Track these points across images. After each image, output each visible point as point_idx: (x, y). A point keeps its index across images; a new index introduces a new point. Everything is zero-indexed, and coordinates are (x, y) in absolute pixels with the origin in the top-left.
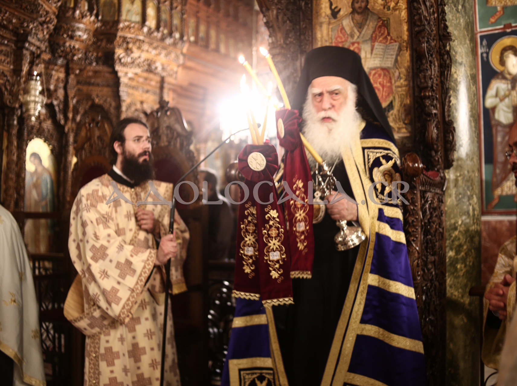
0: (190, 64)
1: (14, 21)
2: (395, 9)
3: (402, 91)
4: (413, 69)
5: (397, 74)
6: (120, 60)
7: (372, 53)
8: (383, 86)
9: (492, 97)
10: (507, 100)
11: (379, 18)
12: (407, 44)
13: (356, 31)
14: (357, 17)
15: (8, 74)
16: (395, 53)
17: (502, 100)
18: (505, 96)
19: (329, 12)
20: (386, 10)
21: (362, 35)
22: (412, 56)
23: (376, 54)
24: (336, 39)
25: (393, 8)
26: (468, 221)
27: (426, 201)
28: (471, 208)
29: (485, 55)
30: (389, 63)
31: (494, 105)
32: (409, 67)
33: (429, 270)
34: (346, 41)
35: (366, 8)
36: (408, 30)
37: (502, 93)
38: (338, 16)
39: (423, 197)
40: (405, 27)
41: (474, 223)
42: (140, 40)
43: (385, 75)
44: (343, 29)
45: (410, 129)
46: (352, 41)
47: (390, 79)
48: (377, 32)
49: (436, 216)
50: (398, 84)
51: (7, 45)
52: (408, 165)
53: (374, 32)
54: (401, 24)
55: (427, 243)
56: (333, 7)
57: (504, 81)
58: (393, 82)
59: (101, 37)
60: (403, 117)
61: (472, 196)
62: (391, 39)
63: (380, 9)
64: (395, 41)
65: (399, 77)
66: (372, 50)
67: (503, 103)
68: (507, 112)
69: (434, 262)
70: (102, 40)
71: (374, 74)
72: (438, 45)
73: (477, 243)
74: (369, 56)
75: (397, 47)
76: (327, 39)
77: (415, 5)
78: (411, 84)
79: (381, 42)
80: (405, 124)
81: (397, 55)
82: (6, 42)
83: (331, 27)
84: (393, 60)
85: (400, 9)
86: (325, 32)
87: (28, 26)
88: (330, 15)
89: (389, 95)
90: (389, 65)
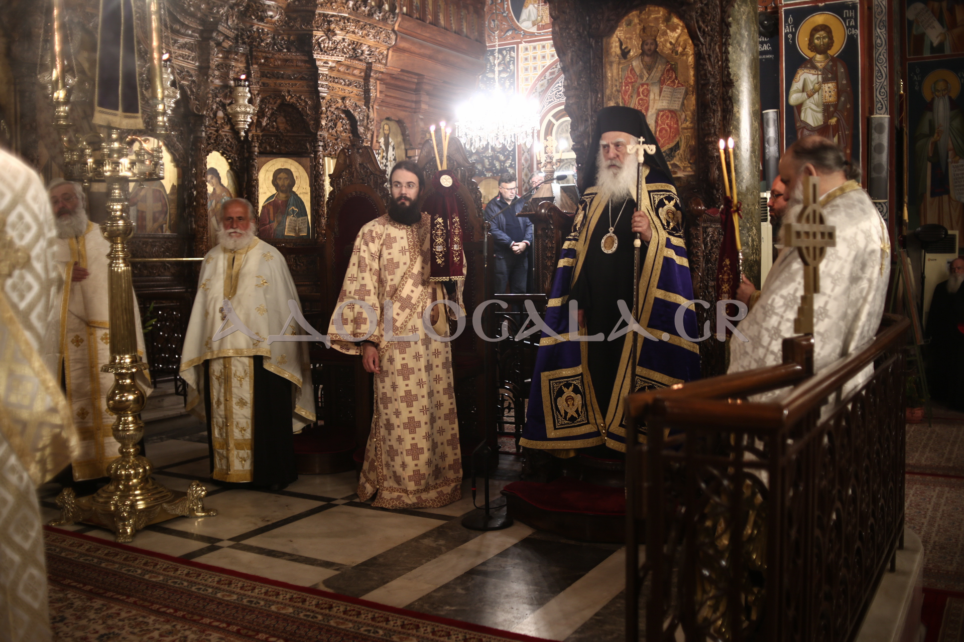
0: (403, 45)
1: (203, 6)
2: (683, 54)
3: (688, 133)
4: (698, 113)
5: (683, 117)
6: (319, 44)
7: (660, 95)
8: (670, 127)
9: (797, 91)
10: (816, 96)
11: (668, 62)
12: (693, 88)
13: (645, 72)
14: (647, 59)
15: (192, 72)
16: (682, 96)
17: (809, 96)
18: (815, 91)
19: (618, 51)
20: (674, 54)
21: (651, 77)
22: (697, 100)
23: (664, 97)
24: (626, 79)
25: (681, 53)
26: (747, 251)
27: (708, 235)
28: (750, 239)
29: (790, 36)
30: (676, 106)
31: (800, 102)
32: (694, 110)
33: (709, 293)
34: (636, 81)
35: (655, 51)
36: (694, 75)
37: (810, 87)
38: (628, 56)
39: (705, 231)
40: (692, 73)
41: (753, 253)
42: (344, 18)
43: (672, 117)
44: (632, 69)
45: (694, 168)
46: (641, 82)
47: (677, 121)
48: (665, 76)
49: (716, 247)
50: (684, 126)
51: (191, 36)
52: (693, 208)
53: (663, 75)
54: (688, 69)
55: (708, 270)
56: (623, 47)
57: (813, 72)
58: (680, 124)
59: (295, 15)
60: (689, 157)
61: (752, 228)
62: (679, 83)
63: (669, 53)
64: (683, 86)
65: (685, 120)
66: (661, 92)
67: (811, 99)
68: (816, 112)
69: (714, 286)
70: (295, 19)
71: (662, 116)
72: (721, 91)
73: (756, 272)
74: (657, 98)
75: (684, 91)
76: (617, 78)
77: (702, 62)
78: (696, 126)
79: (668, 85)
80: (690, 163)
81: (684, 99)
82: (190, 32)
83: (621, 66)
84: (680, 103)
85: (687, 55)
86: (615, 71)
87: (218, 12)
88: (620, 55)
89: (675, 136)
90: (676, 108)
